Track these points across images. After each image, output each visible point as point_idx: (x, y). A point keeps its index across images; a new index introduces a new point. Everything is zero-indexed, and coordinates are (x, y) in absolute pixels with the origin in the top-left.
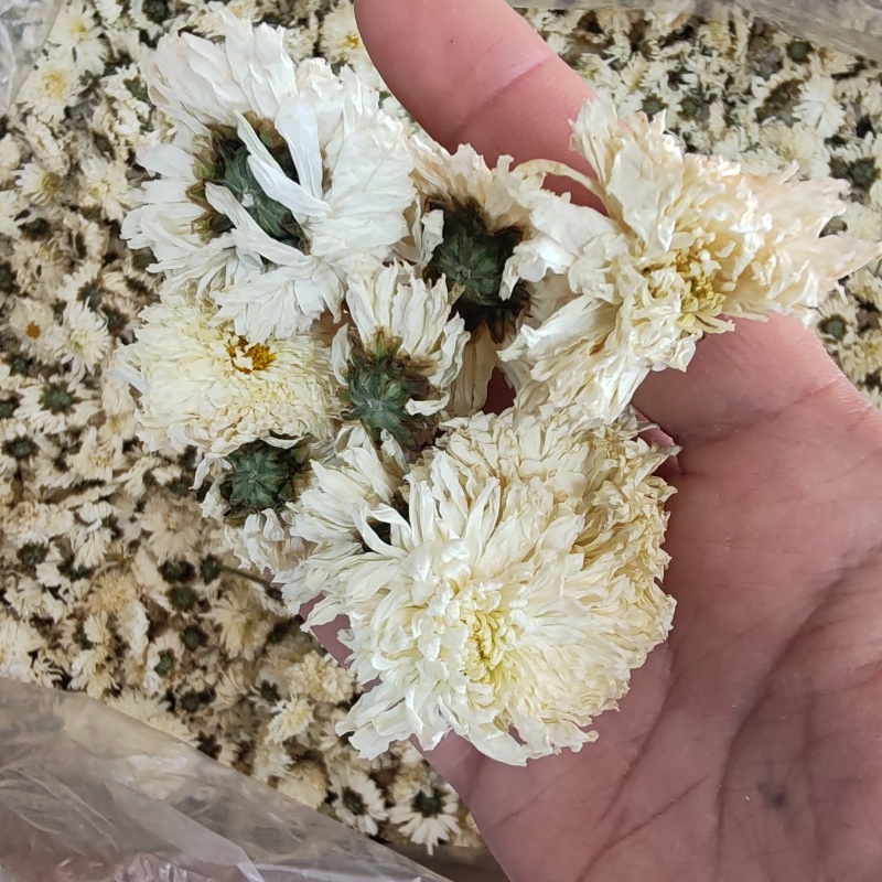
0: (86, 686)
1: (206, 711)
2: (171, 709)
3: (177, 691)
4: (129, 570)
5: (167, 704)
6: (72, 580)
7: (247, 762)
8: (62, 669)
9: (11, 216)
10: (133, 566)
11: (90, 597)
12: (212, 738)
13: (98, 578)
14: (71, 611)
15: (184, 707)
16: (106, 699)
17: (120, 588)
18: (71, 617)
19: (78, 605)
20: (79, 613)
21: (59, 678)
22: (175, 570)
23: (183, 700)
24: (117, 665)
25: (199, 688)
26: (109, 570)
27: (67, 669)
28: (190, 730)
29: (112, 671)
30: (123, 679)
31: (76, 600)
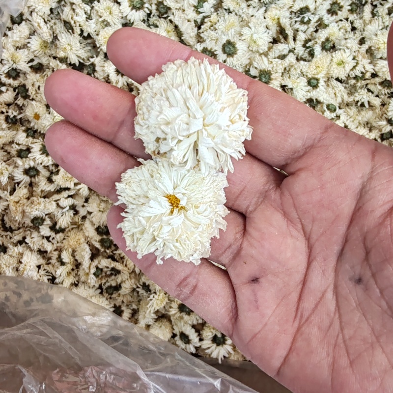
0: (63, 282)
1: (117, 294)
2: (101, 293)
3: (104, 285)
4: (82, 229)
5: (99, 291)
6: (56, 234)
7: (136, 317)
8: (52, 273)
9: (26, 62)
10: (83, 228)
11: (64, 241)
12: (120, 307)
13: (67, 233)
14: (56, 248)
15: (107, 292)
16: (72, 287)
17: (77, 238)
18: (55, 250)
19: (58, 245)
20: (59, 249)
21: (51, 278)
22: (103, 230)
23: (107, 289)
24: (76, 272)
25: (114, 284)
26: (72, 229)
27: (54, 274)
28: (110, 303)
29: (74, 275)
30: (79, 279)
31: (58, 242)
